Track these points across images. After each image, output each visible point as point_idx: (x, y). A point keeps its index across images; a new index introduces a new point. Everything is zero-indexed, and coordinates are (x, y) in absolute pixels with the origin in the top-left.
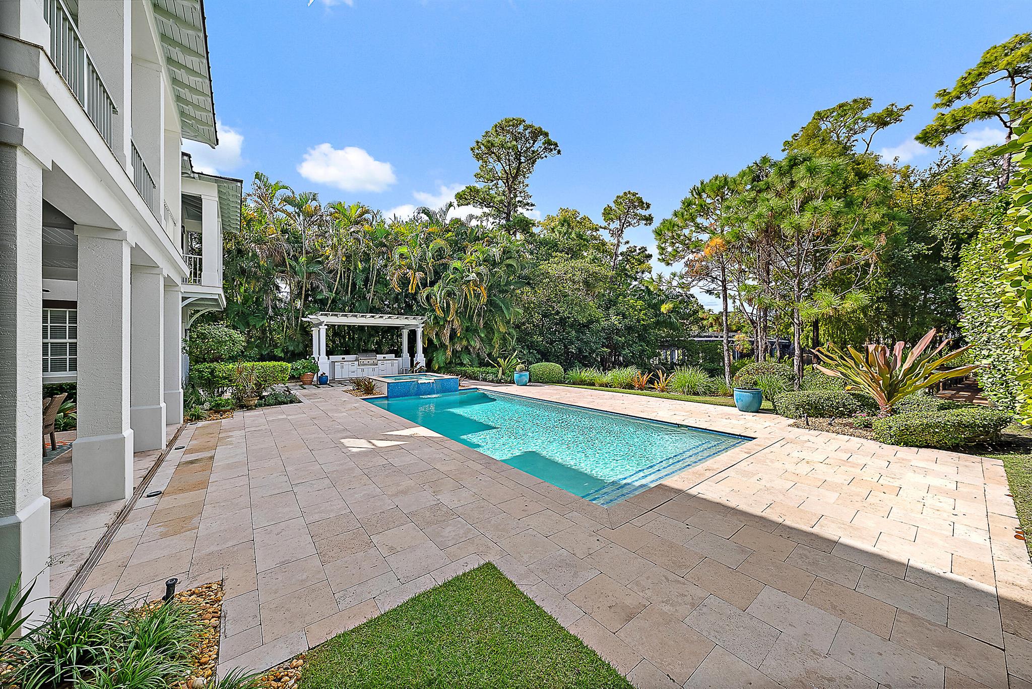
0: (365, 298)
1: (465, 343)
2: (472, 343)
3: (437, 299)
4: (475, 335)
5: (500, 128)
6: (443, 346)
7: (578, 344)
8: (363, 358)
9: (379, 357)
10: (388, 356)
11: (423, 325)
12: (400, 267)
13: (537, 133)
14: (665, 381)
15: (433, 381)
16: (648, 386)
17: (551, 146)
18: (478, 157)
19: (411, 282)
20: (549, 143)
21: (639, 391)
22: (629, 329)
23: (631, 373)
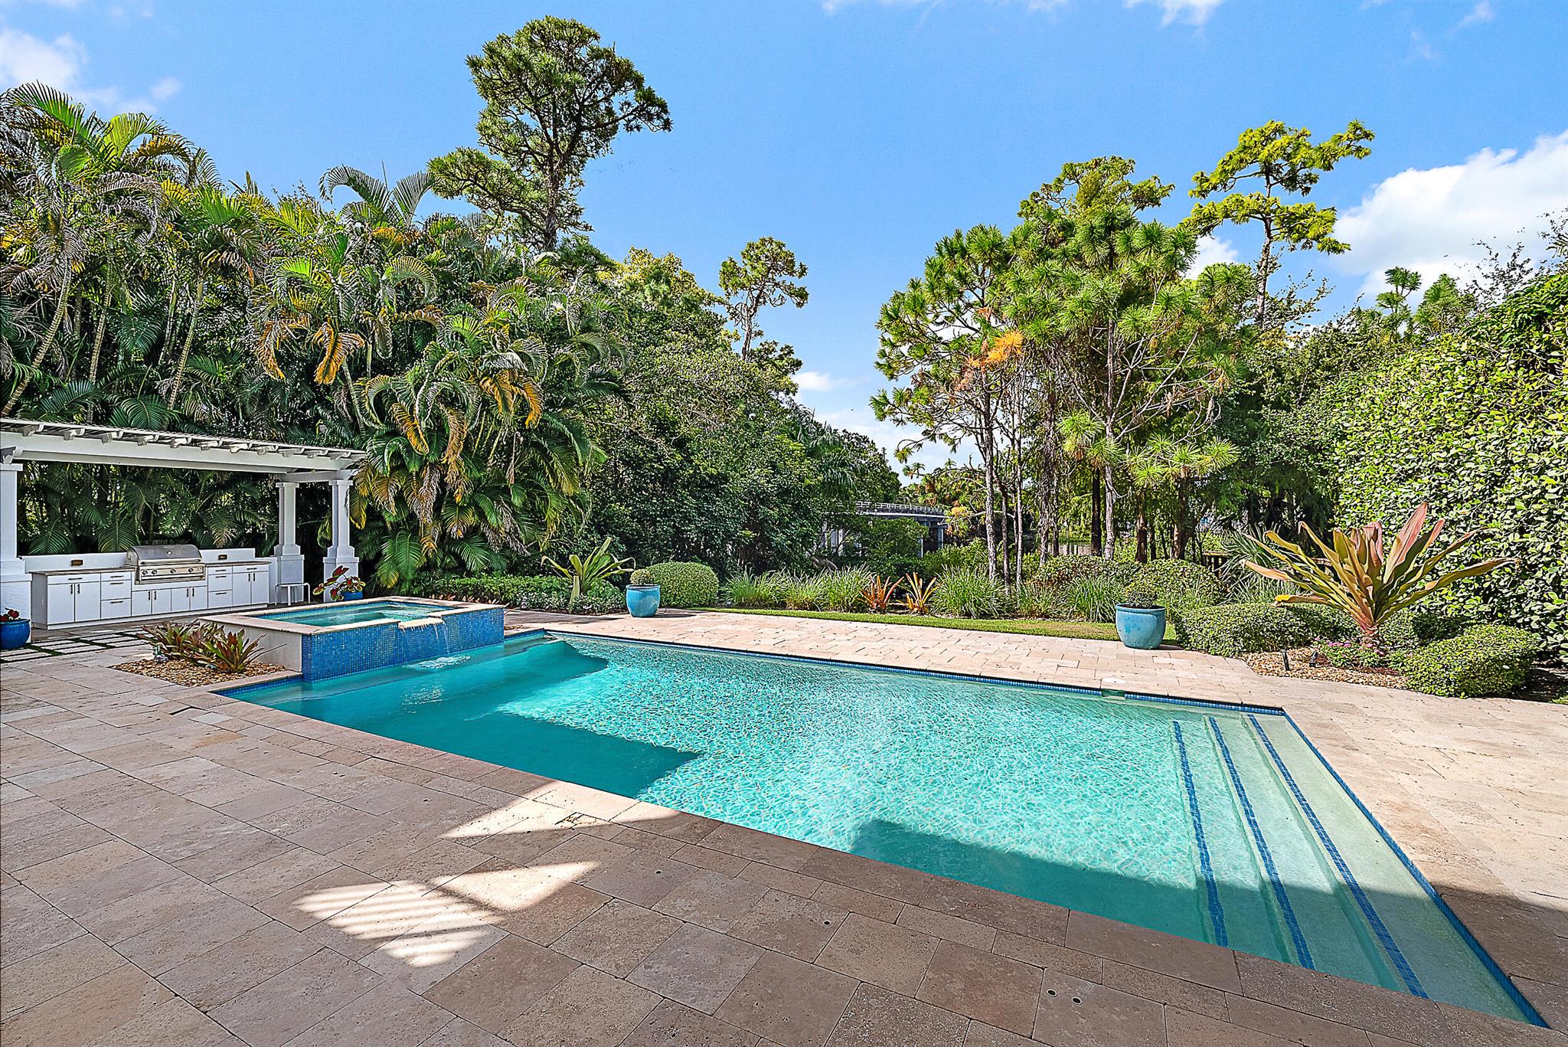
0: (150, 390)
1: (471, 519)
2: (492, 519)
3: (412, 407)
4: (499, 502)
5: (543, 35)
6: (411, 525)
7: (702, 521)
8: (150, 559)
9: (209, 555)
10: (233, 554)
11: (355, 472)
12: (288, 312)
13: (620, 74)
14: (923, 593)
15: (440, 621)
16: (894, 604)
17: (651, 107)
18: (487, 88)
19: (328, 354)
20: (649, 98)
21: (878, 615)
22: (784, 493)
23: (853, 580)
